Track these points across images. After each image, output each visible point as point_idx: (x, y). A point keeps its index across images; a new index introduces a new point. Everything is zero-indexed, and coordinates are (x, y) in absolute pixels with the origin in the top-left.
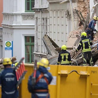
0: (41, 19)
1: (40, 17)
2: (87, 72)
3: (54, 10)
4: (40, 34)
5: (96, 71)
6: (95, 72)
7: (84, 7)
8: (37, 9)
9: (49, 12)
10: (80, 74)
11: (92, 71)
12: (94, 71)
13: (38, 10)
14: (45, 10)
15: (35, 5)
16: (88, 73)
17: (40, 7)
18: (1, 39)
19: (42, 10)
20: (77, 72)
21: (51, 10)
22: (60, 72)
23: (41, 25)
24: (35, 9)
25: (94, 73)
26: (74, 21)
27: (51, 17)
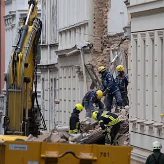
0: (48, 81)
1: (47, 78)
2: (92, 154)
3: (65, 67)
4: (47, 103)
5: (108, 153)
6: (107, 155)
7: (103, 61)
8: (43, 66)
9: (58, 70)
10: (79, 157)
11: (102, 153)
12: (105, 153)
13: (45, 68)
14: (53, 67)
15: (41, 61)
16: (94, 156)
17: (47, 63)
18: (1, 113)
19: (50, 67)
20: (74, 154)
21: (61, 67)
22: (45, 154)
23: (48, 90)
24: (40, 66)
25: (105, 156)
26: (87, 81)
27: (61, 78)
